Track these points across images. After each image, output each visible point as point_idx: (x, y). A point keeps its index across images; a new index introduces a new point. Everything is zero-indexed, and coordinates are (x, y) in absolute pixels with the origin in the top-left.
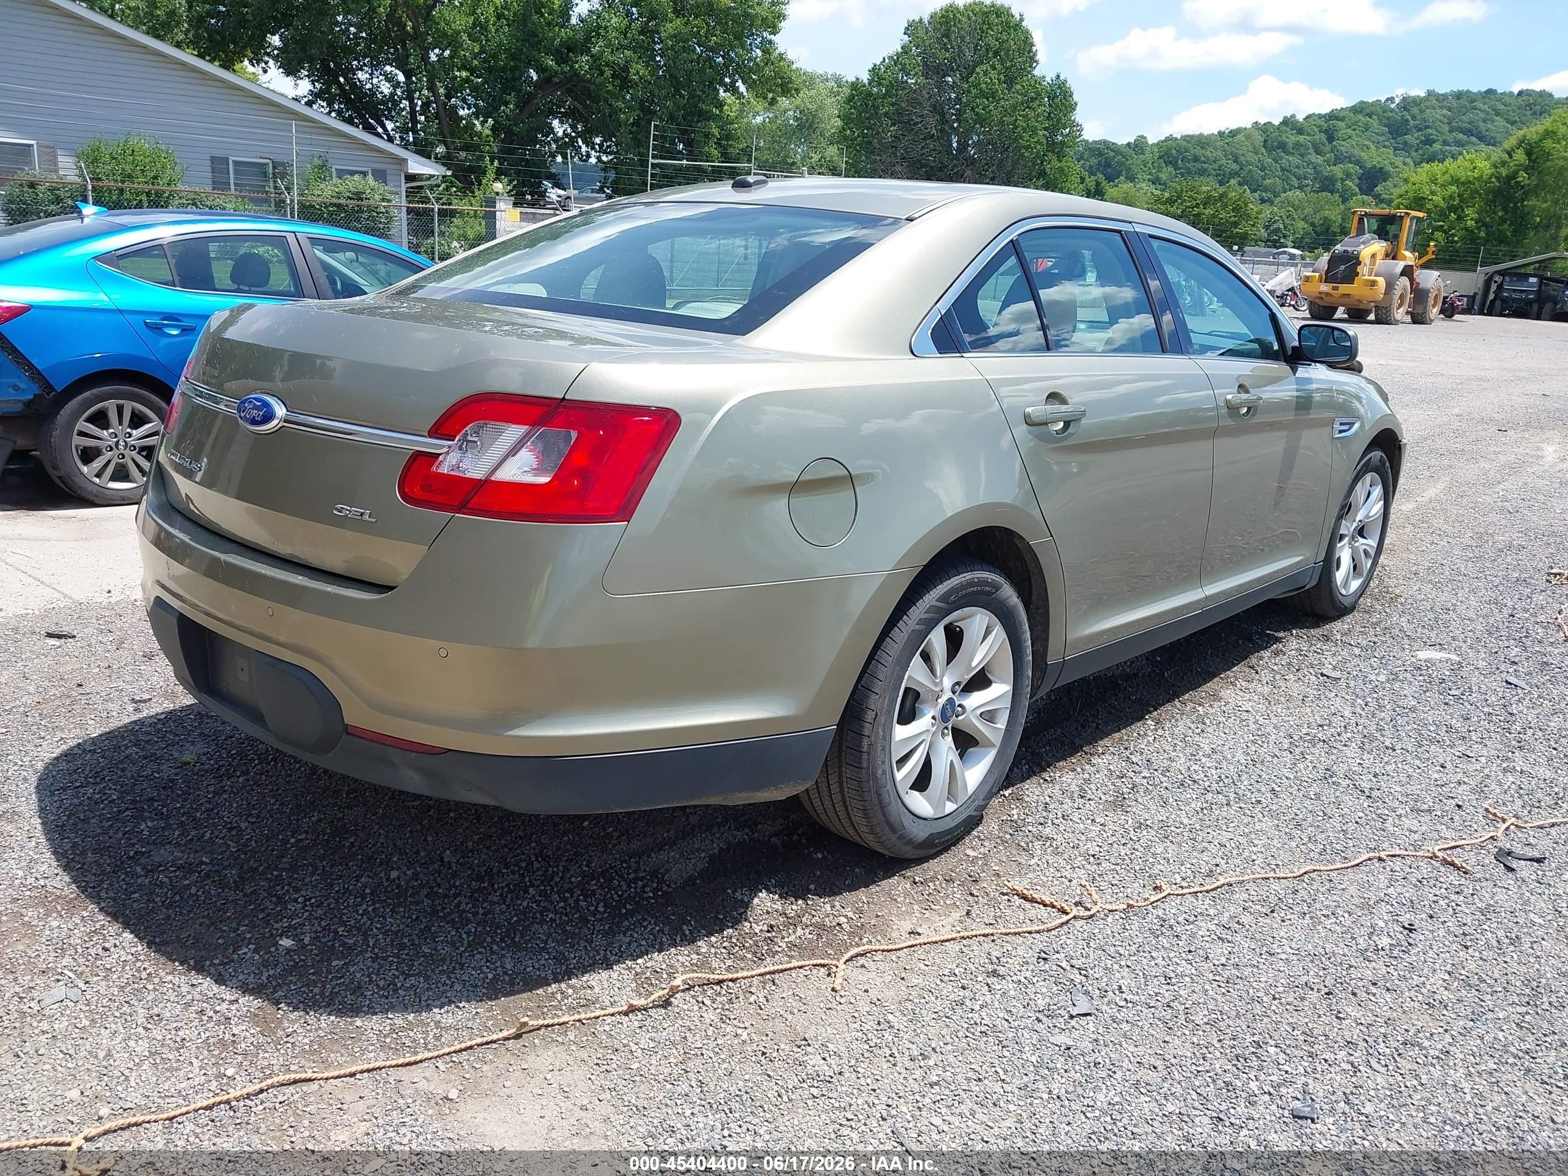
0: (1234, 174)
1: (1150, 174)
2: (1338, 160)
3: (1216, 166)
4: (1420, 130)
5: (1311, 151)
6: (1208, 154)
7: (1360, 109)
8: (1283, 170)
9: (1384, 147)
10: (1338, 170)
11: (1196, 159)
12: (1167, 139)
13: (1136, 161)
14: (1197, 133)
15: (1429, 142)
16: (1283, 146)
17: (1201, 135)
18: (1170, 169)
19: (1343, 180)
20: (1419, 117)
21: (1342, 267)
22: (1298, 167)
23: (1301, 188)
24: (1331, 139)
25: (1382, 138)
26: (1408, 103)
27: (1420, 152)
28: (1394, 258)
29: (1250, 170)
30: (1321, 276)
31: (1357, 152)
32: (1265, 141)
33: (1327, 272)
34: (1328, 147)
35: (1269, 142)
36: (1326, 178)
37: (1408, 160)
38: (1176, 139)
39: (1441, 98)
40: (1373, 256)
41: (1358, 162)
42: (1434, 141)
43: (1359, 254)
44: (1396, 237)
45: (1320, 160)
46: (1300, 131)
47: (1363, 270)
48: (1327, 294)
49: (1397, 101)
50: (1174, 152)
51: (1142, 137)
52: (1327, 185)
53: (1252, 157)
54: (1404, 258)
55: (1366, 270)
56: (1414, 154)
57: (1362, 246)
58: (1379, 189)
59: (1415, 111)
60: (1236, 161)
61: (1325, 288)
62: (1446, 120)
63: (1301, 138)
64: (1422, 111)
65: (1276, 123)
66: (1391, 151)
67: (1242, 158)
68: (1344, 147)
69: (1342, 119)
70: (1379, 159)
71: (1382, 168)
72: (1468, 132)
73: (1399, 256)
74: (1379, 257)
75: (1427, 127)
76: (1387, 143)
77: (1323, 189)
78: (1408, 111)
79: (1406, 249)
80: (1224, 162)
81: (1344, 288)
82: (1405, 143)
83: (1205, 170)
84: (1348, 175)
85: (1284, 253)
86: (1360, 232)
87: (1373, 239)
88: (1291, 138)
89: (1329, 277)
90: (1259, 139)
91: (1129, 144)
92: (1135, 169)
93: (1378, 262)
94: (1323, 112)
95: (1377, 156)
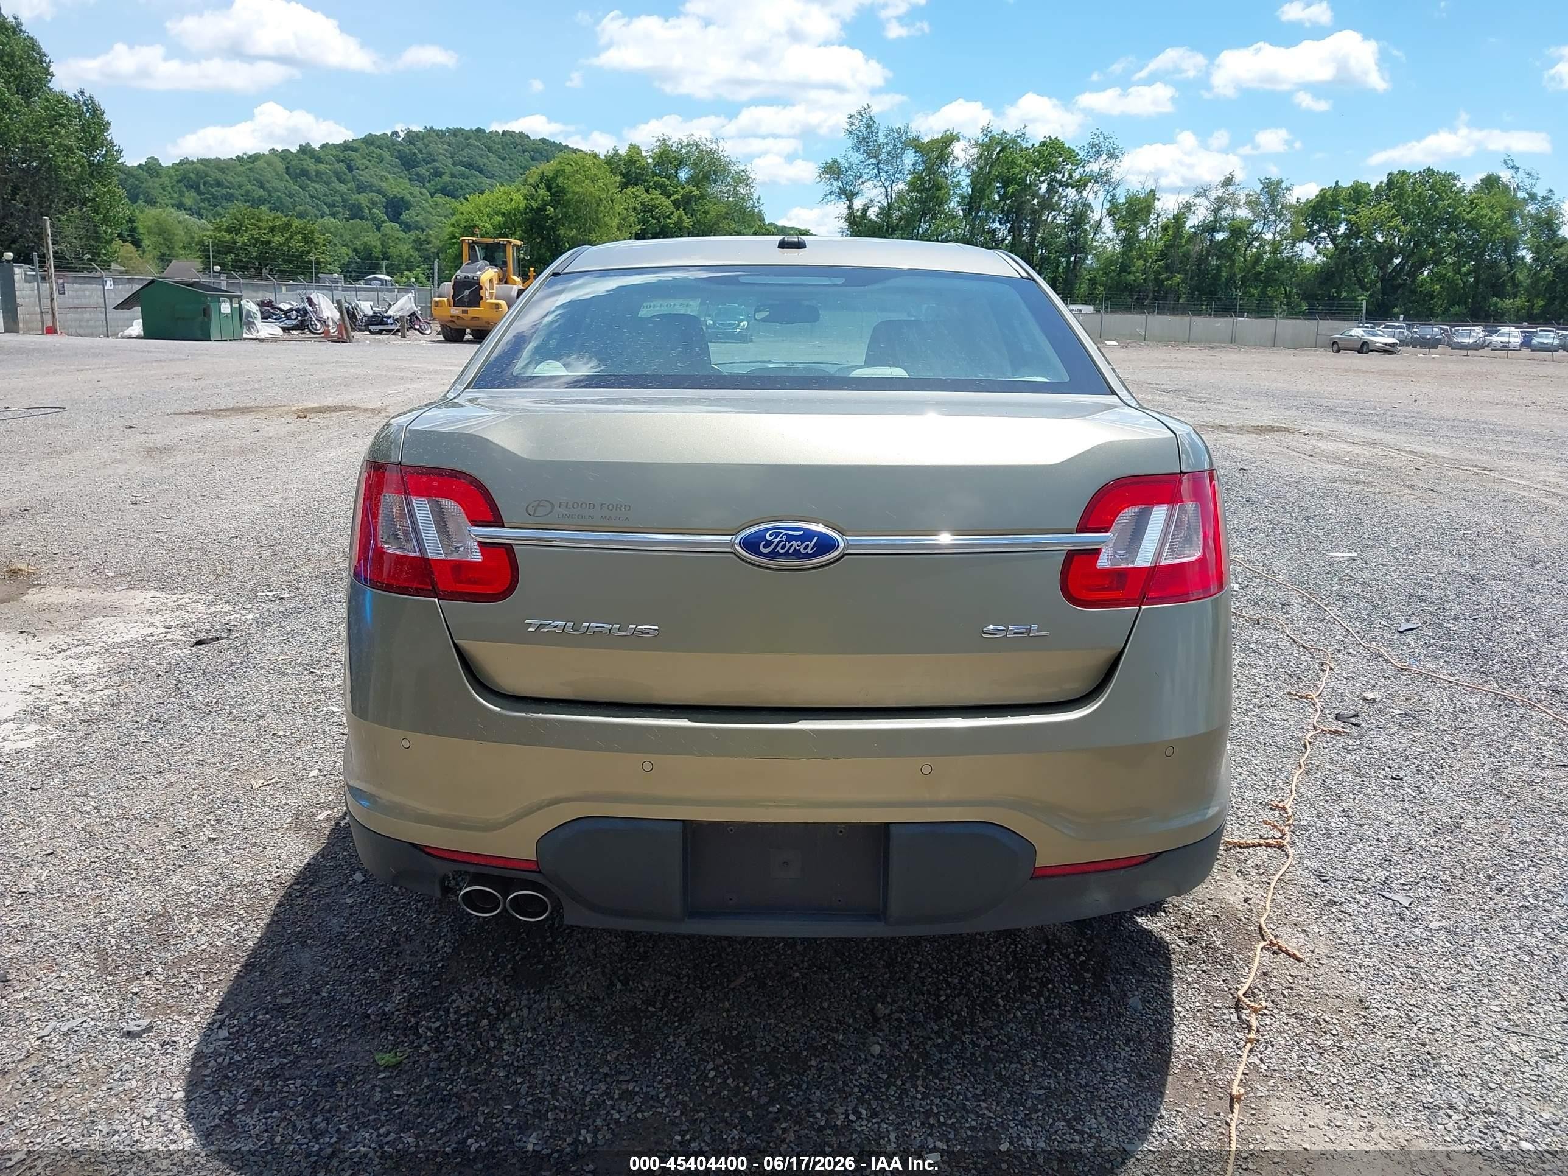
0: (262, 201)
1: (171, 198)
2: (361, 189)
3: (243, 192)
4: (427, 163)
5: (334, 179)
6: (229, 178)
7: (370, 141)
8: (312, 197)
9: (400, 177)
10: (363, 199)
11: (219, 184)
12: (181, 163)
13: (152, 185)
14: (213, 157)
15: (438, 174)
16: (305, 173)
17: (218, 159)
18: (193, 194)
19: (370, 209)
20: (424, 151)
21: (467, 292)
22: (325, 195)
23: (334, 215)
24: (350, 169)
25: (396, 169)
26: (411, 137)
27: (432, 182)
28: (506, 283)
29: (279, 197)
30: (448, 301)
31: (376, 182)
32: (287, 168)
33: (454, 297)
34: (349, 176)
35: (291, 170)
36: (354, 205)
37: (424, 191)
38: (192, 162)
39: (440, 134)
40: (491, 281)
41: (380, 192)
42: (444, 173)
43: (479, 279)
44: (505, 263)
45: (343, 188)
46: (318, 160)
47: (485, 293)
48: (458, 317)
49: (402, 135)
50: (192, 176)
51: (152, 158)
52: (356, 213)
53: (280, 185)
54: (515, 283)
55: (487, 294)
56: (427, 185)
57: (479, 273)
58: (403, 217)
59: (419, 144)
60: (262, 186)
61: (455, 312)
62: (448, 155)
63: (322, 167)
64: (426, 146)
65: (294, 150)
66: (407, 181)
67: (268, 185)
68: (365, 176)
69: (356, 150)
70: (398, 189)
71: (402, 198)
72: (469, 166)
73: (510, 281)
74: (495, 281)
75: (434, 160)
76: (402, 174)
77: (353, 217)
78: (414, 145)
79: (514, 275)
80: (249, 187)
81: (473, 311)
82: (418, 175)
83: (232, 195)
84: (374, 204)
85: (376, 279)
86: (473, 259)
87: (486, 265)
88: (311, 166)
89: (457, 302)
90: (281, 167)
91: (140, 166)
92: (154, 193)
93: (495, 286)
94: (337, 143)
95: (398, 186)
